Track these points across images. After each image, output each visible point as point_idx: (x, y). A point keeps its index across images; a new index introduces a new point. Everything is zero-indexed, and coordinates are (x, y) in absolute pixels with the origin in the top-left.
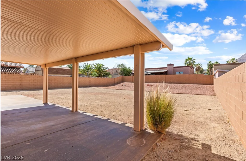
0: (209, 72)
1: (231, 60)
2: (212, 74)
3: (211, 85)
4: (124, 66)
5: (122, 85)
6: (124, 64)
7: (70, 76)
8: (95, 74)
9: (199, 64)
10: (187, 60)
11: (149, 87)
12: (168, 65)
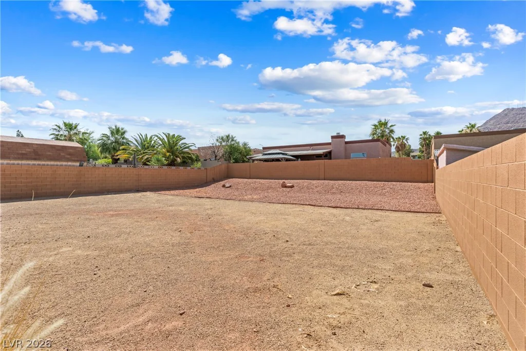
0: (423, 154)
1: (468, 128)
2: (428, 158)
3: (427, 182)
4: (233, 140)
5: (224, 186)
6: (232, 136)
7: (78, 164)
8: (158, 160)
9: (402, 137)
10: (377, 128)
11: (284, 189)
12: (333, 137)
